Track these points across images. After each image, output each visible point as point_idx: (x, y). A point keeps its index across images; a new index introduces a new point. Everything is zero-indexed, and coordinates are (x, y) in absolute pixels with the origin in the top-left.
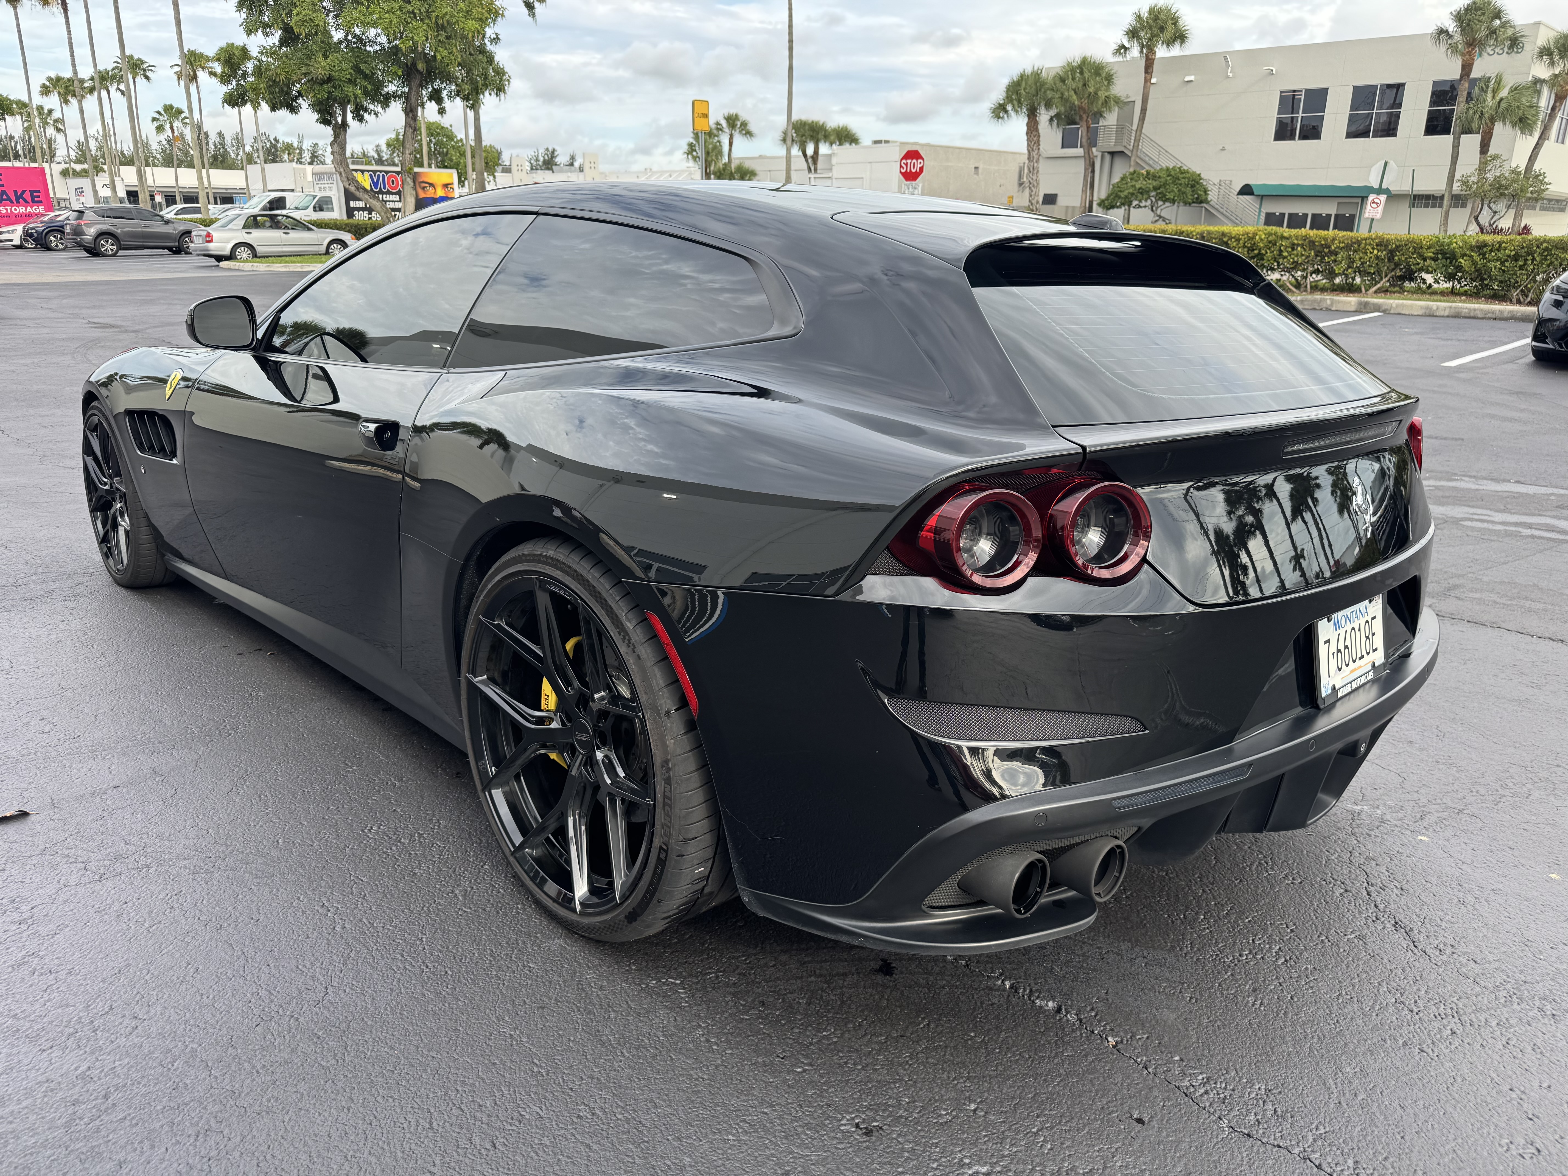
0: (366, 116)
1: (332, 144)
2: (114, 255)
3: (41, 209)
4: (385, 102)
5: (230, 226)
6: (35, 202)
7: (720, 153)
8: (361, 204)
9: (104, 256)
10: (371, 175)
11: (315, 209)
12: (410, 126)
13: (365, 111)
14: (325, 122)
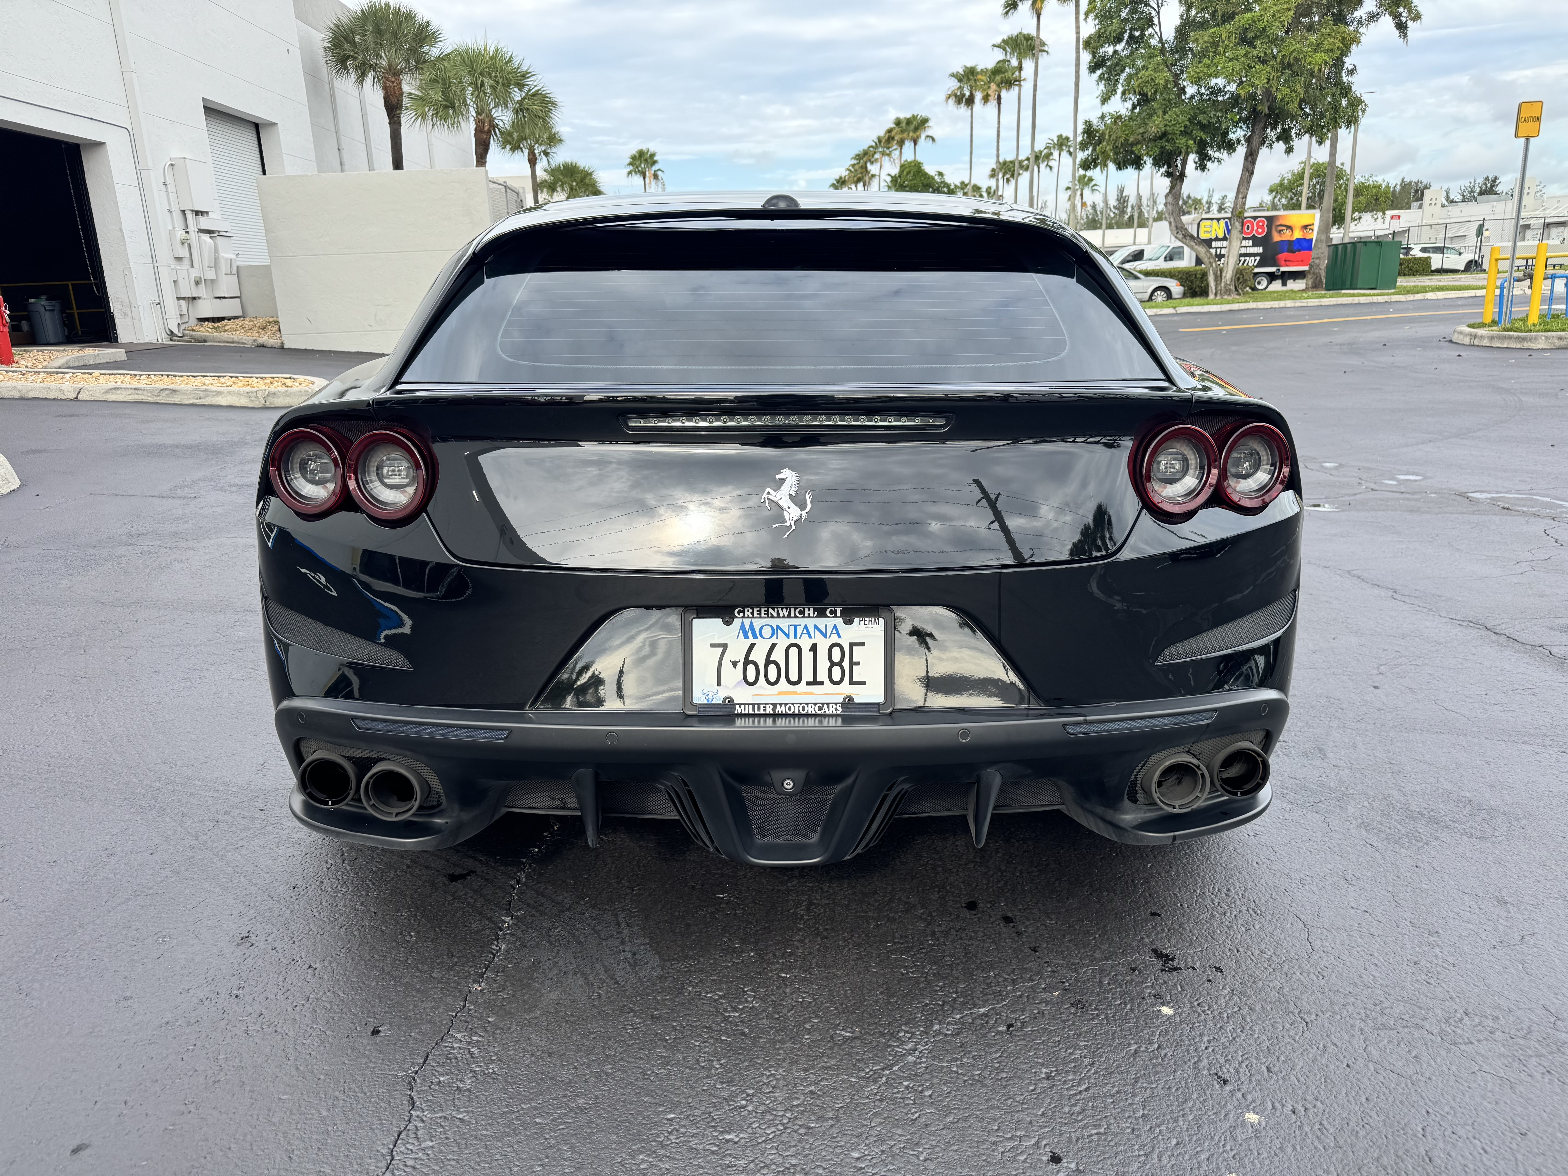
0: (1208, 164)
1: (1166, 196)
4: (1230, 147)
10: (1226, 223)
11: (1166, 259)
12: (1247, 170)
13: (1209, 160)
14: (1166, 175)
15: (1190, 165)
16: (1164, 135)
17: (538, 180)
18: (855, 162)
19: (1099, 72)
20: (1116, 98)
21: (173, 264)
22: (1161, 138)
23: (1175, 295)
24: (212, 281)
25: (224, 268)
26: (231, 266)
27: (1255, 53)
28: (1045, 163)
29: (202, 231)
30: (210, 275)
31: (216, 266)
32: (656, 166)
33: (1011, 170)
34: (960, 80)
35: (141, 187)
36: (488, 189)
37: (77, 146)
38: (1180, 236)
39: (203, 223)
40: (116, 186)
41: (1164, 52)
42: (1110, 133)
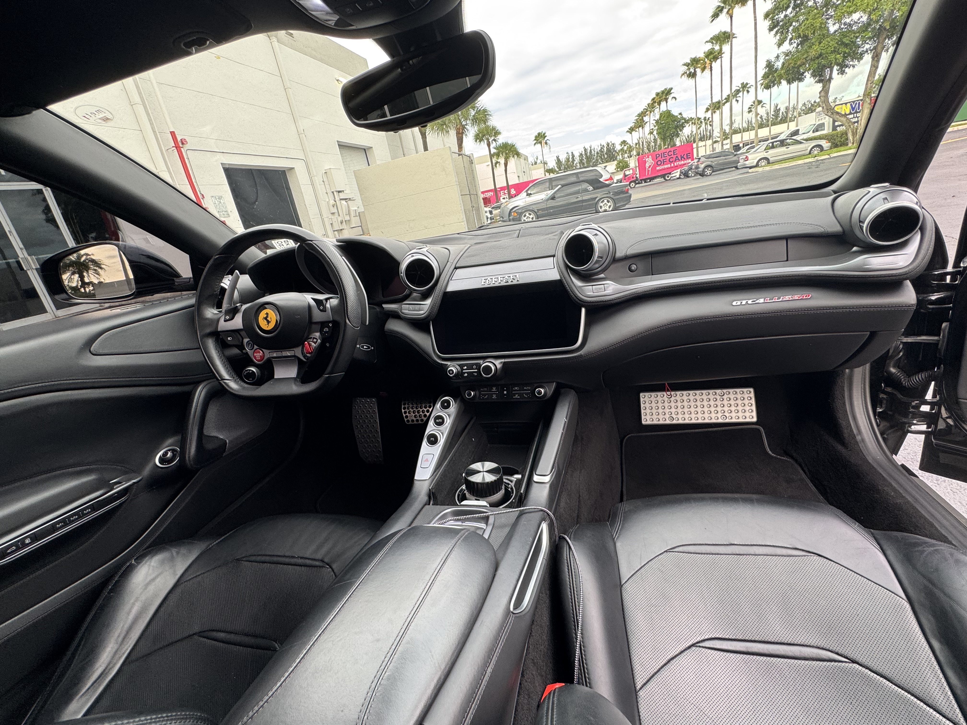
0: (846, 70)
1: (820, 93)
2: (710, 175)
3: (690, 161)
4: (860, 57)
5: (758, 151)
6: (688, 158)
8: (840, 123)
9: (707, 176)
10: (851, 104)
11: (813, 132)
12: (874, 66)
13: (847, 67)
14: (819, 81)
15: (835, 72)
16: (821, 55)
17: (492, 153)
18: (637, 118)
19: (775, 30)
20: (787, 43)
21: (331, 216)
22: (818, 58)
23: (825, 149)
24: (349, 221)
25: (353, 214)
26: (356, 213)
28: (735, 99)
29: (341, 199)
30: (347, 218)
31: (349, 214)
32: (546, 139)
33: (716, 106)
34: (688, 66)
35: (313, 184)
36: (452, 157)
37: (284, 171)
38: (829, 114)
39: (342, 196)
40: (301, 186)
41: (817, 8)
42: (783, 64)
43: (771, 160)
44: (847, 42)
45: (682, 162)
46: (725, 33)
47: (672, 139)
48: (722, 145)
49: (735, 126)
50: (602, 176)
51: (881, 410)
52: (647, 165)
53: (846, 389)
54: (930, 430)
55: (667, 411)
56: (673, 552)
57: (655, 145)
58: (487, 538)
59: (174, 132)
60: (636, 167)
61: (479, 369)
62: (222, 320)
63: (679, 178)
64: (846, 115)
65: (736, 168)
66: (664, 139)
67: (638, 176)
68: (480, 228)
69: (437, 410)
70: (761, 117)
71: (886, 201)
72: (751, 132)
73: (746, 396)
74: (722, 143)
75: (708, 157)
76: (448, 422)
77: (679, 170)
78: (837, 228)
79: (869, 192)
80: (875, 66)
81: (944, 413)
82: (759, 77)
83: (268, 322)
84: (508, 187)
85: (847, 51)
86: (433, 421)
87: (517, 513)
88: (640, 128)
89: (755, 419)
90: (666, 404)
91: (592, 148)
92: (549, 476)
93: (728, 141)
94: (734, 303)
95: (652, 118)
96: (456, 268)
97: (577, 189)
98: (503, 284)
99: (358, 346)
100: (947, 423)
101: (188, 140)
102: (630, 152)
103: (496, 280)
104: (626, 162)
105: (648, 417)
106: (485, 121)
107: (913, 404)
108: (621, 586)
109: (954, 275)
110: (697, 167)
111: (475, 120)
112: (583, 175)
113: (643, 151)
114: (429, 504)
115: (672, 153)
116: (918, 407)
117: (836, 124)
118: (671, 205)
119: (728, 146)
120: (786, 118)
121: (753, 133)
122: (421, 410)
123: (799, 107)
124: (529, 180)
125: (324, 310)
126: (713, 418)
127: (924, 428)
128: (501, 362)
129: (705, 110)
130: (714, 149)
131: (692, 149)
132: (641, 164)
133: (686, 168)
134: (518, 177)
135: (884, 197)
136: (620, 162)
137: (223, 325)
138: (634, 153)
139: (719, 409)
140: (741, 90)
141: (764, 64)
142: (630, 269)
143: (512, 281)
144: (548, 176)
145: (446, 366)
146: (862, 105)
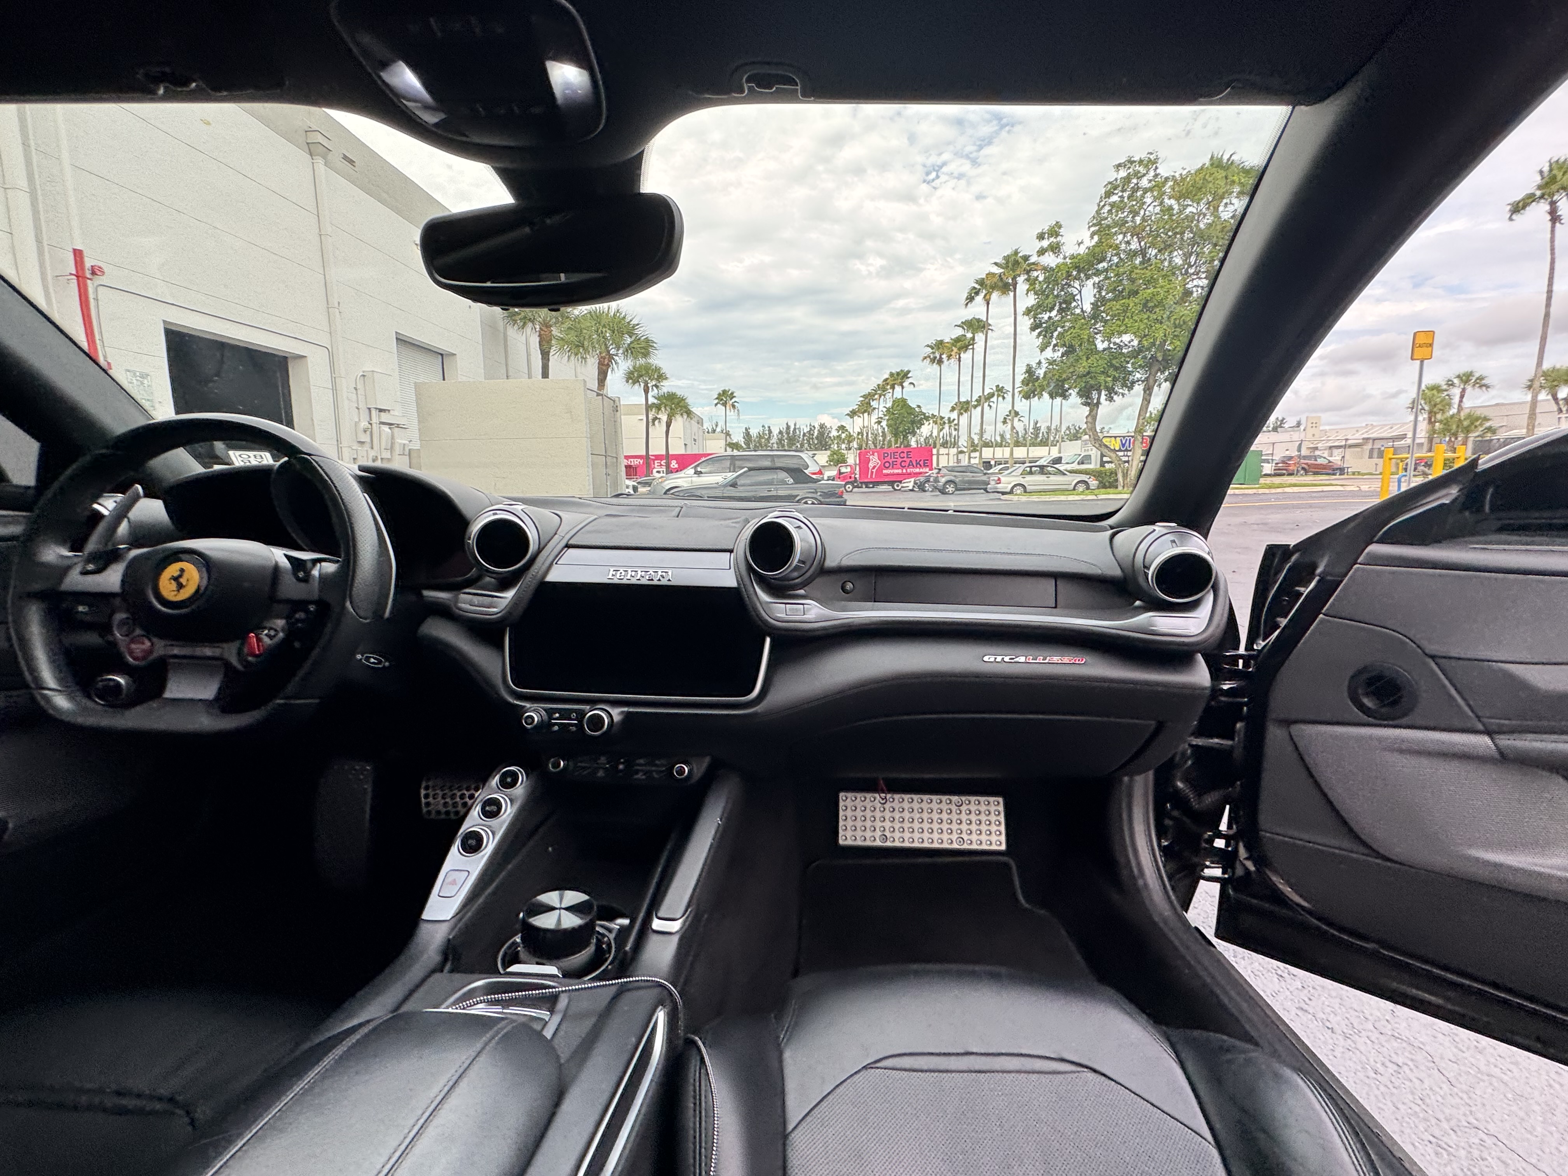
0: (1115, 397)
1: (1087, 416)
3: (927, 470)
4: (1130, 386)
5: (1012, 474)
6: (925, 466)
7: (1450, 405)
8: (1109, 459)
9: (948, 494)
10: (1121, 440)
11: (1079, 464)
13: (1116, 394)
14: (1086, 404)
15: (1103, 397)
16: (1089, 373)
17: (650, 403)
18: (862, 399)
19: (1038, 331)
20: (1050, 349)
21: (356, 446)
22: (1085, 376)
23: (1092, 487)
25: (398, 449)
26: (404, 449)
27: (1155, 317)
28: (987, 404)
29: (381, 423)
30: (386, 454)
31: (391, 448)
32: (733, 400)
33: (964, 407)
34: (932, 348)
35: (334, 389)
36: (585, 395)
37: (286, 358)
38: (1097, 445)
39: (385, 417)
40: (312, 387)
41: (1084, 318)
42: (1045, 373)
43: (1029, 488)
44: (1117, 365)
45: (917, 470)
46: (979, 321)
47: (905, 437)
48: (970, 458)
49: (987, 436)
50: (807, 467)
51: (1166, 843)
52: (871, 465)
53: (1124, 805)
54: (1226, 876)
55: (878, 824)
56: (878, 1068)
57: (884, 440)
58: (549, 1037)
59: (81, 252)
60: (856, 464)
61: (581, 721)
62: (78, 569)
63: (912, 490)
64: (1115, 451)
65: (985, 490)
66: (896, 435)
67: (857, 476)
68: (618, 496)
69: (492, 789)
70: (1017, 433)
71: (1174, 545)
72: (1005, 449)
73: (992, 808)
74: (969, 455)
75: (951, 470)
76: (508, 812)
77: (912, 480)
78: (1117, 572)
79: (1154, 530)
80: (1147, 400)
81: (1242, 853)
82: (1018, 384)
83: (180, 586)
84: (668, 457)
85: (1117, 375)
86: (479, 808)
87: (614, 989)
88: (866, 415)
89: (1003, 847)
90: (878, 814)
91: (797, 427)
92: (680, 921)
93: (977, 454)
94: (986, 659)
95: (882, 405)
96: (568, 546)
97: (770, 477)
98: (644, 581)
99: (359, 657)
100: (1246, 869)
101: (105, 270)
102: (849, 442)
103: (633, 574)
104: (843, 455)
105: (849, 834)
106: (646, 355)
107: (1206, 836)
108: (785, 1136)
109: (1247, 659)
110: (936, 480)
111: (630, 351)
112: (782, 460)
113: (867, 444)
114: (442, 971)
115: (905, 455)
116: (1211, 841)
117: (1105, 459)
118: (906, 510)
119: (976, 461)
120: (1047, 439)
121: (1007, 450)
122: (459, 794)
123: (1063, 430)
124: (701, 452)
125: (307, 579)
126: (945, 840)
127: (1217, 872)
128: (622, 712)
129: (950, 408)
130: (958, 461)
131: (932, 455)
132: (864, 462)
133: (922, 479)
134: (685, 445)
135: (1172, 538)
136: (834, 453)
137: (75, 580)
138: (855, 445)
139: (954, 827)
140: (996, 393)
141: (1024, 369)
142: (843, 588)
143: (659, 580)
144: (729, 452)
145: (523, 710)
146: (1134, 443)
